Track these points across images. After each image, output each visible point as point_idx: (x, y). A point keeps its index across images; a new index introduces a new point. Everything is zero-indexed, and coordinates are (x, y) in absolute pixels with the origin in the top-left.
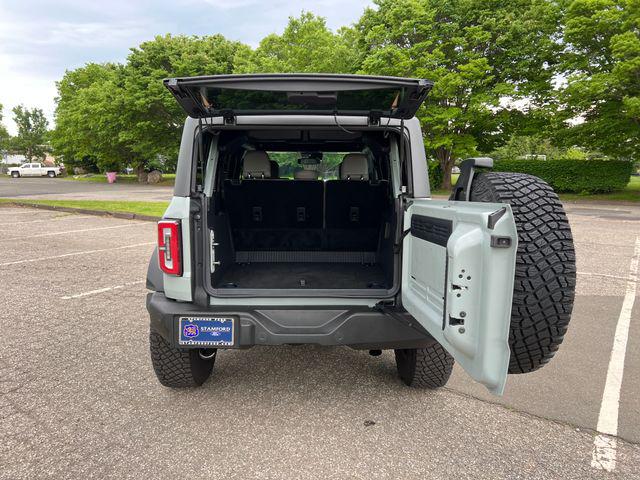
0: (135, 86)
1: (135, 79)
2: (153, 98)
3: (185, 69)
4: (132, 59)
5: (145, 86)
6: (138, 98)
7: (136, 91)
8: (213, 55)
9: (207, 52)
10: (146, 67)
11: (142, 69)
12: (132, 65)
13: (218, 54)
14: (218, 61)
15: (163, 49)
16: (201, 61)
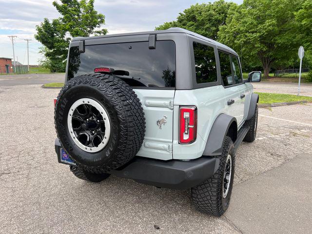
3: (203, 20)
4: (179, 18)
8: (217, 11)
9: (214, 10)
10: (185, 21)
11: (183, 22)
12: (179, 21)
13: (220, 10)
14: (219, 14)
15: (193, 11)
16: (211, 15)
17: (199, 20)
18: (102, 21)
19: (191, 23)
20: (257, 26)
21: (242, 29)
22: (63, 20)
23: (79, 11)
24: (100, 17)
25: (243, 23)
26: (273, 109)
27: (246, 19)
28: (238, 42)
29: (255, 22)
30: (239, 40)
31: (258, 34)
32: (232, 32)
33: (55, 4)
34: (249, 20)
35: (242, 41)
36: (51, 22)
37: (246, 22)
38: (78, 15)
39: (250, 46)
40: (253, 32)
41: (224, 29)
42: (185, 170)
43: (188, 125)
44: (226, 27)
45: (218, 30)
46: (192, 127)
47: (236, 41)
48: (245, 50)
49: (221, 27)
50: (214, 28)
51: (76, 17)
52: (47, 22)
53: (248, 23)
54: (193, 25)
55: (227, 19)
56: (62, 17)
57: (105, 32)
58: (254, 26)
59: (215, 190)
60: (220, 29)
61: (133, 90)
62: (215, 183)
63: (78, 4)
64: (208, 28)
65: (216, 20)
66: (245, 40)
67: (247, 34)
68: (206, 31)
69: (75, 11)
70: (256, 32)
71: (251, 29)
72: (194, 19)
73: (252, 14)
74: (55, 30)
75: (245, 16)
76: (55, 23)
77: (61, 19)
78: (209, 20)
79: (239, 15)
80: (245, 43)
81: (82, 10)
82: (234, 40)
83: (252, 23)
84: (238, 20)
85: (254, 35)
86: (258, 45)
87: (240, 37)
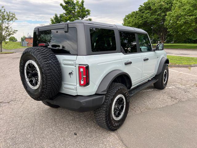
0: (139, 17)
1: (140, 15)
2: (144, 20)
3: (156, 9)
4: (140, 8)
5: (142, 17)
6: (140, 21)
7: (139, 19)
8: (166, 2)
9: (164, 2)
10: (143, 10)
11: (142, 11)
12: (139, 10)
13: (168, 2)
14: (168, 4)
15: (149, 3)
16: (161, 5)
17: (153, 9)
18: (89, 14)
19: (148, 11)
20: (193, 11)
21: (182, 13)
22: (66, 14)
23: (75, 8)
24: (88, 11)
25: (183, 9)
26: (192, 68)
27: (185, 7)
28: (180, 23)
29: (192, 9)
30: (180, 21)
31: (194, 17)
32: (175, 16)
33: (61, 5)
34: (187, 7)
35: (182, 22)
36: (59, 16)
37: (185, 9)
38: (74, 11)
39: (188, 25)
40: (190, 16)
41: (170, 14)
42: (81, 101)
43: (83, 76)
44: (172, 13)
45: (166, 15)
46: (85, 76)
47: (178, 22)
48: (184, 28)
49: (168, 13)
50: (163, 14)
51: (74, 12)
52: (56, 16)
53: (187, 10)
54: (149, 12)
55: (172, 7)
56: (65, 12)
57: (90, 20)
58: (191, 11)
59: (104, 114)
60: (167, 14)
61: (56, 55)
62: (104, 110)
63: (74, 4)
64: (159, 14)
65: (165, 8)
66: (184, 21)
67: (186, 17)
68: (157, 16)
69: (72, 8)
70: (193, 15)
71: (188, 13)
72: (150, 8)
73: (189, 3)
74: (61, 20)
75: (185, 5)
76: (61, 16)
77: (64, 13)
78: (160, 8)
79: (181, 4)
80: (185, 23)
81: (76, 7)
82: (177, 21)
83: (189, 10)
84: (179, 7)
85: (191, 17)
86: (194, 24)
87: (181, 19)
